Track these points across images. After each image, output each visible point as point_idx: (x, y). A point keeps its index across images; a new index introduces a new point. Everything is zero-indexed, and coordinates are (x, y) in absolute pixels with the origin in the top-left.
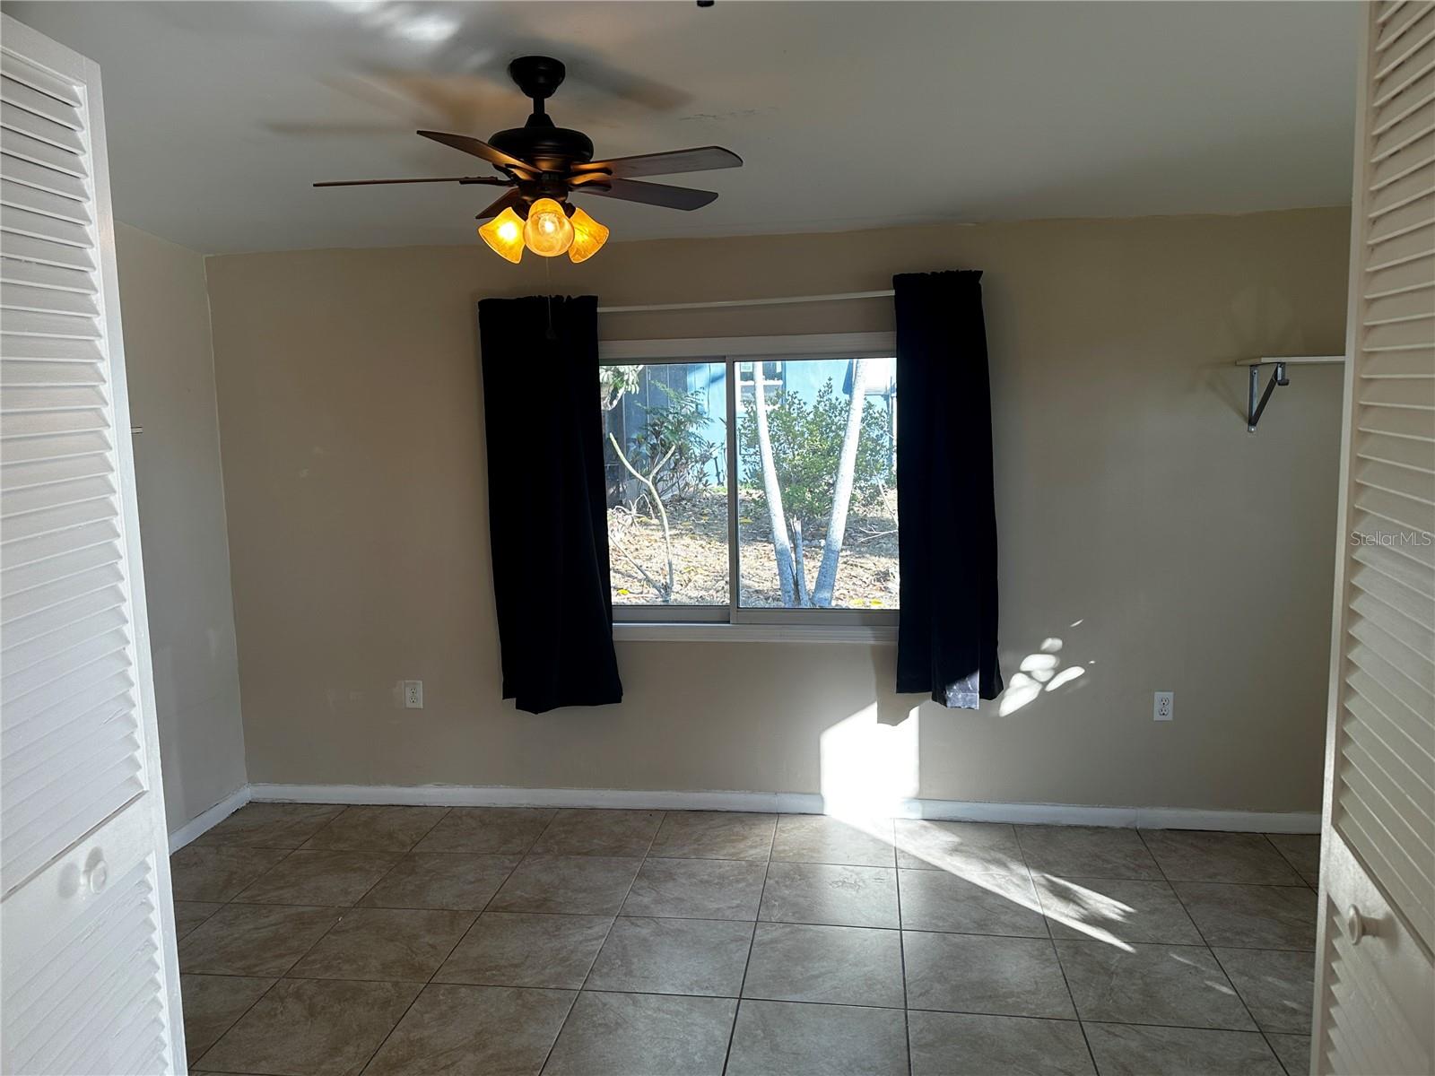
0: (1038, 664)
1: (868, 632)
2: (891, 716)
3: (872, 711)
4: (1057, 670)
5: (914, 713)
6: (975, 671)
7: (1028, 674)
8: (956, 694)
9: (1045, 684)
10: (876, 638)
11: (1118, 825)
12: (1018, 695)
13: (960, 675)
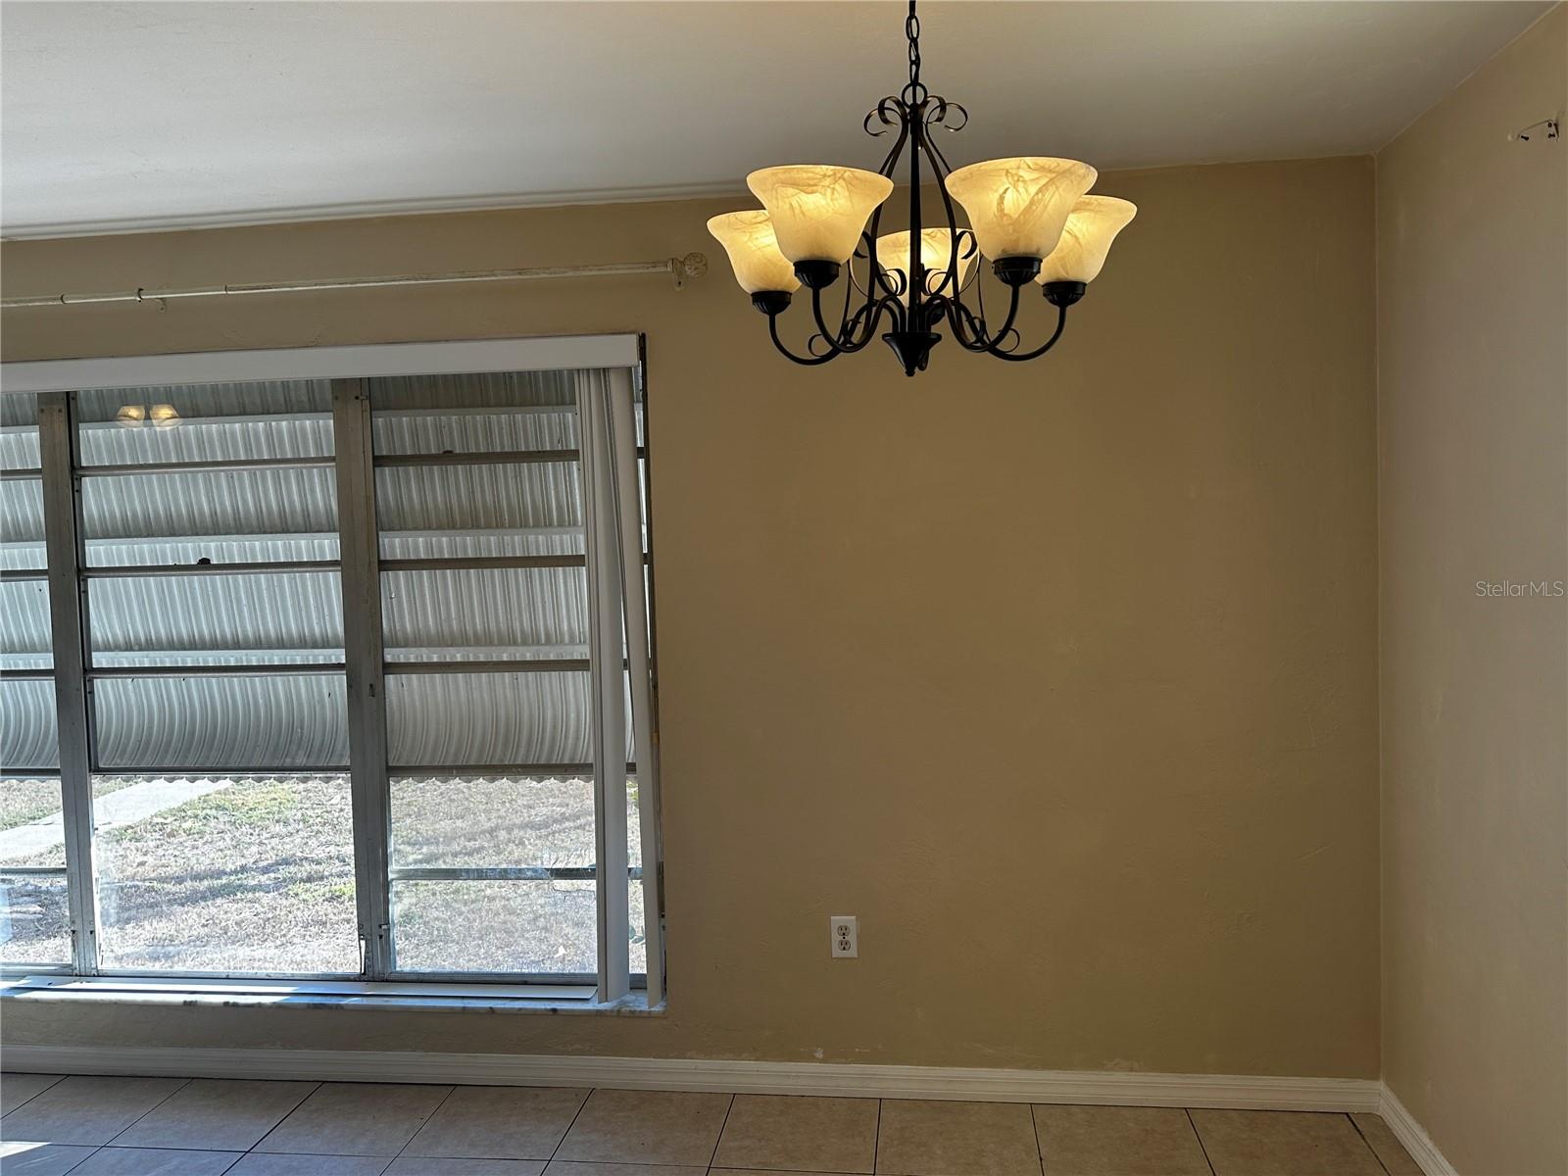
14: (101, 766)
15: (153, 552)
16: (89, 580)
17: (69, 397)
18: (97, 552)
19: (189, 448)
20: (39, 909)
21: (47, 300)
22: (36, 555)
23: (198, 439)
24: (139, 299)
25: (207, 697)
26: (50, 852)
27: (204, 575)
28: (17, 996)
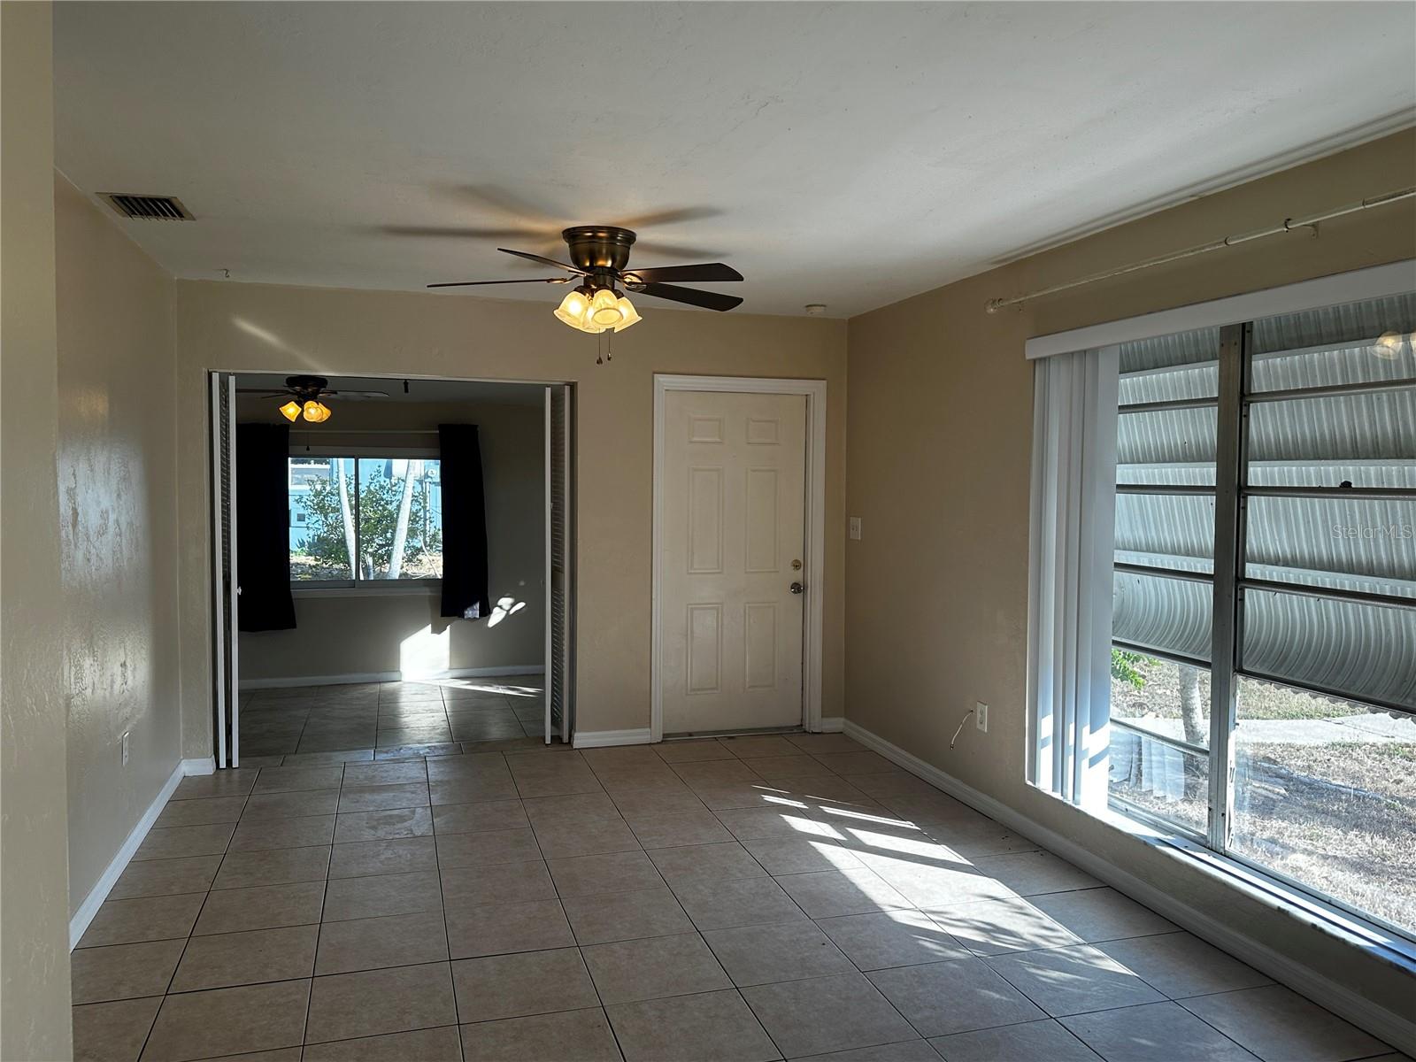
0: (505, 602)
1: (427, 589)
2: (438, 629)
3: (429, 627)
4: (513, 605)
5: (448, 628)
6: (475, 603)
7: (501, 607)
8: (469, 613)
9: (508, 611)
10: (431, 592)
11: (534, 671)
12: (496, 617)
13: (470, 604)
14: (1245, 668)
15: (1318, 475)
16: (1249, 497)
17: (1245, 329)
18: (1257, 473)
19: (1354, 371)
20: (1283, 791)
21: (1215, 245)
22: (1207, 473)
23: (1363, 362)
24: (1286, 229)
25: (1362, 622)
26: (1326, 748)
27: (1343, 498)
28: (1157, 846)
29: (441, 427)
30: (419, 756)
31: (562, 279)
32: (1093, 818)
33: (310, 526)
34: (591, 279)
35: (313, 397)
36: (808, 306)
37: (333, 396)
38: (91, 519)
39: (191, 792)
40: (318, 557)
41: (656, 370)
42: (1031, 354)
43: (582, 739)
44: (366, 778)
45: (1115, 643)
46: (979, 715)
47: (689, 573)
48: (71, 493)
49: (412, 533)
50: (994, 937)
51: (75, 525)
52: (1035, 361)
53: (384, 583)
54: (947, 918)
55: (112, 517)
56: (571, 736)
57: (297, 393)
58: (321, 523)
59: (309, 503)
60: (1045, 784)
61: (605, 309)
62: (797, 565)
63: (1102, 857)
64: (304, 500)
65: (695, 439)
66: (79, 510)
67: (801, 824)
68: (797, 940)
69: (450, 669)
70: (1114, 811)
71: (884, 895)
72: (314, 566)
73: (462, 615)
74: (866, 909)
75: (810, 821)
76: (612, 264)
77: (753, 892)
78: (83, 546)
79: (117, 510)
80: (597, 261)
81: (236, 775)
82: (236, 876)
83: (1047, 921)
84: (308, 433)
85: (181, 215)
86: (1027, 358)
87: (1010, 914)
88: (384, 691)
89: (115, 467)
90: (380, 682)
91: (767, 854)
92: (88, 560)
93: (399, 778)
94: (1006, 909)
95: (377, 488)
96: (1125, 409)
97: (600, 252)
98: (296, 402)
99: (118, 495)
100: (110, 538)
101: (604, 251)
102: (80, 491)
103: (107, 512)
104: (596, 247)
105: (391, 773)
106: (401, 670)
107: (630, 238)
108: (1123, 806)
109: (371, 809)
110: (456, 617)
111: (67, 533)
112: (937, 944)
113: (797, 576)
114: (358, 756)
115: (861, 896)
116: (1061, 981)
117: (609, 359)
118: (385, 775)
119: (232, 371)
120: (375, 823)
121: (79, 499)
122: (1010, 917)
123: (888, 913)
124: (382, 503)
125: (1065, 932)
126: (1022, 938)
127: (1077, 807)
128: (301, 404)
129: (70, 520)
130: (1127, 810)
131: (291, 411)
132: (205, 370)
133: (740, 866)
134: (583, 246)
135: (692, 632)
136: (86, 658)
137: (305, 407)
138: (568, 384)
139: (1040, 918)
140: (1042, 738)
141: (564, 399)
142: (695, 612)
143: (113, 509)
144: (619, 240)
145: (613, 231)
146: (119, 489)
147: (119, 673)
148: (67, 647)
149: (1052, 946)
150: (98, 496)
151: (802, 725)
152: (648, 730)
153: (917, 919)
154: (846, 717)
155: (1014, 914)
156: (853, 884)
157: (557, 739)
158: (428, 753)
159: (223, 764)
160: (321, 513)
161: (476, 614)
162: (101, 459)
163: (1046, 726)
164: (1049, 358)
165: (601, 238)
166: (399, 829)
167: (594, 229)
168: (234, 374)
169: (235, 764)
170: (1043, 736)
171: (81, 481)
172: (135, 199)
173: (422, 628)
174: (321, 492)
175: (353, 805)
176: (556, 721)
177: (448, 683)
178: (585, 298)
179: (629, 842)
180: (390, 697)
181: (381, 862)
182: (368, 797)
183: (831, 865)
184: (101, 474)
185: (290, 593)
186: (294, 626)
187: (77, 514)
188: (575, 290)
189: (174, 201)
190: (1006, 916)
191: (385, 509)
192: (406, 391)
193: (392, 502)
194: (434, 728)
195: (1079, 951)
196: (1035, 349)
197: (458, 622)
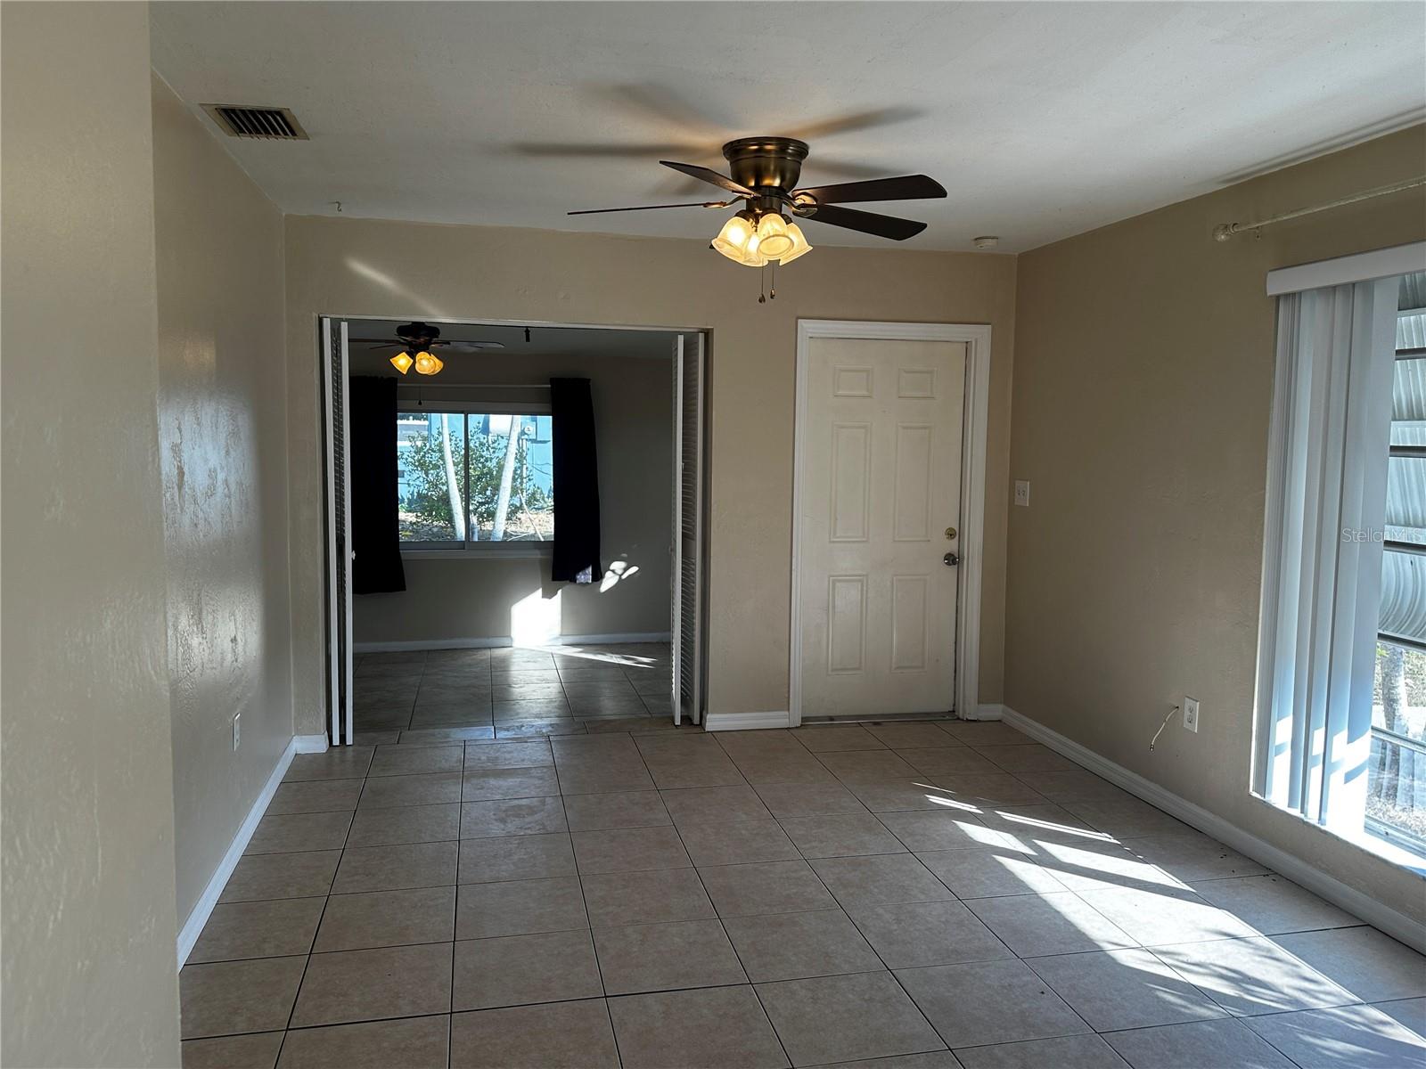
0: (618, 566)
1: (538, 552)
2: (549, 594)
3: (540, 591)
4: (625, 570)
5: (560, 592)
6: (588, 567)
7: (613, 571)
8: (581, 578)
9: (620, 576)
10: (542, 555)
11: (655, 641)
12: (609, 581)
13: (582, 568)
29: (553, 381)
30: (542, 735)
31: (721, 203)
32: (1347, 843)
33: (411, 482)
34: (755, 202)
35: (425, 348)
36: (976, 239)
37: (445, 346)
38: (198, 478)
39: (304, 774)
40: (419, 514)
41: (800, 314)
42: (1272, 290)
43: (714, 722)
44: (489, 760)
45: (1381, 636)
46: (1187, 713)
47: (830, 542)
48: (176, 450)
49: (514, 492)
50: (1249, 990)
51: (180, 486)
52: (1278, 297)
53: (487, 544)
54: (1183, 962)
55: (221, 476)
56: (702, 717)
57: (409, 344)
58: (421, 479)
59: (410, 459)
60: (1278, 796)
61: (773, 236)
62: (951, 534)
63: (1359, 889)
64: (405, 456)
65: (840, 392)
66: (186, 469)
67: (981, 834)
68: (1010, 985)
69: (561, 635)
70: (1372, 834)
71: (1099, 929)
72: (414, 523)
73: (573, 580)
74: (1083, 947)
75: (990, 830)
76: (782, 180)
77: (943, 919)
78: (189, 508)
79: (225, 469)
80: (762, 180)
81: (350, 753)
82: (356, 878)
83: (1307, 970)
84: (420, 387)
85: (293, 133)
86: (1269, 294)
87: (1258, 959)
88: (495, 658)
89: (224, 421)
90: (490, 648)
91: (949, 871)
92: (196, 524)
93: (523, 760)
94: (1251, 951)
95: (477, 445)
96: (1402, 354)
97: (767, 169)
98: (407, 353)
99: (227, 452)
100: (218, 500)
101: (772, 168)
102: (186, 448)
103: (215, 471)
104: (763, 162)
105: (515, 755)
106: (512, 635)
107: (802, 150)
108: (1383, 829)
109: (497, 797)
110: (568, 582)
111: (172, 495)
112: (1180, 997)
113: (952, 546)
114: (478, 733)
115: (1072, 930)
116: (1347, 1055)
117: (772, 297)
118: (508, 756)
119: (343, 317)
120: (504, 815)
121: (185, 456)
122: (1259, 962)
123: (1111, 953)
124: (482, 460)
125: (1332, 986)
126: (1282, 993)
127: (1323, 828)
128: (412, 355)
129: (175, 480)
130: (1387, 833)
131: (402, 362)
132: (315, 315)
133: (920, 886)
134: (747, 163)
135: (834, 607)
136: (195, 636)
137: (417, 359)
138: (702, 331)
139: (1296, 966)
140: (1277, 743)
141: (697, 348)
142: (838, 584)
143: (222, 468)
144: (790, 152)
145: (783, 142)
146: (227, 445)
147: (230, 650)
148: (173, 625)
149: (1322, 1006)
150: (206, 453)
151: (954, 711)
152: (787, 713)
153: (1148, 962)
154: (1005, 703)
155: (1264, 959)
156: (1058, 912)
157: (687, 719)
158: (551, 731)
159: (336, 741)
160: (422, 469)
161: (588, 579)
162: (208, 411)
163: (1283, 731)
164: (1300, 293)
165: (769, 151)
166: (530, 823)
167: (761, 141)
168: (346, 320)
169: (349, 741)
170: (1278, 742)
171: (187, 434)
172: (243, 111)
173: (532, 593)
174: (422, 448)
175: (478, 792)
176: (686, 700)
177: (559, 650)
178: (749, 224)
179: (786, 848)
180: (502, 665)
181: (513, 863)
182: (493, 782)
183: (1027, 888)
184: (209, 429)
185: (399, 553)
186: (405, 590)
187: (183, 473)
188: (737, 215)
189: (286, 114)
190: (1254, 961)
191: (484, 467)
192: (528, 339)
193: (491, 459)
194: (551, 701)
195: (1358, 1013)
196: (1278, 283)
197: (569, 587)
